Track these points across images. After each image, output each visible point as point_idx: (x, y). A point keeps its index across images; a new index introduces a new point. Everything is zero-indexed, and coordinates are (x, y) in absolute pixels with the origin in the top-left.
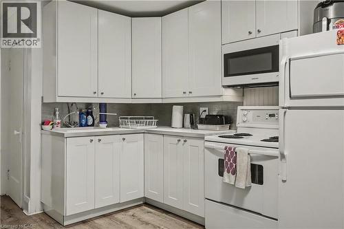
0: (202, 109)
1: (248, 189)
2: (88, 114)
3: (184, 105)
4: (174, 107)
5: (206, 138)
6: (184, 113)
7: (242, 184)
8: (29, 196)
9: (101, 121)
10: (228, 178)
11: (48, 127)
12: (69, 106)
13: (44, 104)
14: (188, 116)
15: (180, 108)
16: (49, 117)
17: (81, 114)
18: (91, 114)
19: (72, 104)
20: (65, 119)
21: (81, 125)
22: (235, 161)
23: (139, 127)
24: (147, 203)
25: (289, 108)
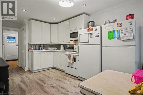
0: (67, 46)
1: (73, 63)
2: (40, 47)
3: (63, 45)
4: (61, 45)
5: (66, 52)
6: (63, 47)
7: (71, 62)
8: (25, 66)
9: (43, 49)
10: (69, 61)
11: (30, 50)
12: (35, 45)
13: (29, 45)
14: (64, 47)
15: (62, 45)
16: (30, 48)
17: (38, 47)
18: (41, 47)
19: (36, 45)
20: (34, 48)
21: (38, 50)
22: (70, 57)
23: (52, 50)
24: (54, 68)
25: (80, 45)
